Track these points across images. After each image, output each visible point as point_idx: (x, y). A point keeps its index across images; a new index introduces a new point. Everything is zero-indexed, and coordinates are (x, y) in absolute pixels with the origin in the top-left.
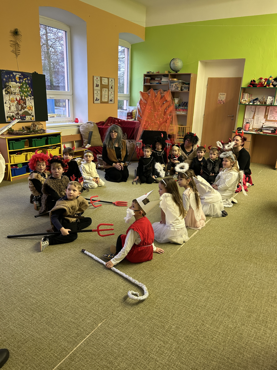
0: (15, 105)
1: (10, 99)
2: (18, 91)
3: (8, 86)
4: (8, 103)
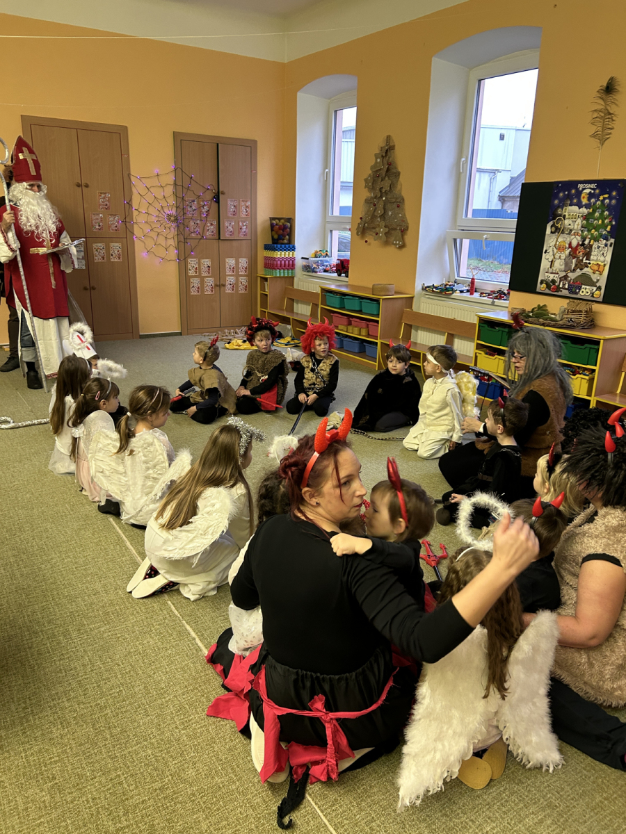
0: (563, 256)
1: (558, 243)
2: (580, 226)
3: (560, 216)
4: (551, 253)
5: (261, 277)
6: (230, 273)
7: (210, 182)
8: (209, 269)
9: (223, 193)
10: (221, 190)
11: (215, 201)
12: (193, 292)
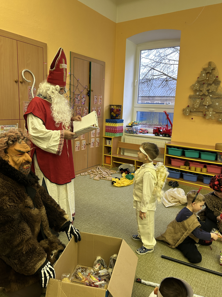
5: (105, 137)
6: (93, 137)
7: (86, 83)
8: (84, 135)
9: (92, 91)
10: (91, 89)
11: (88, 96)
12: (77, 150)
